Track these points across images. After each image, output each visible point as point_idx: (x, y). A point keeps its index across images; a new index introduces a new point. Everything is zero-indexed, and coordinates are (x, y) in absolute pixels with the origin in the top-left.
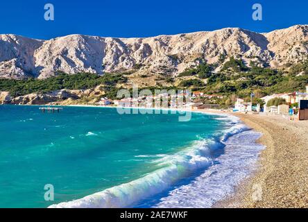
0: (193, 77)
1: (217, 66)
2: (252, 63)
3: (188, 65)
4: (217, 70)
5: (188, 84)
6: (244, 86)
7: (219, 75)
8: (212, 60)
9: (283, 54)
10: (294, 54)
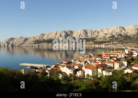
0: (111, 38)
1: (115, 35)
2: (124, 35)
3: (109, 36)
4: (116, 37)
5: (111, 40)
6: (124, 40)
7: (117, 38)
8: (114, 34)
9: (131, 32)
10: (134, 32)
